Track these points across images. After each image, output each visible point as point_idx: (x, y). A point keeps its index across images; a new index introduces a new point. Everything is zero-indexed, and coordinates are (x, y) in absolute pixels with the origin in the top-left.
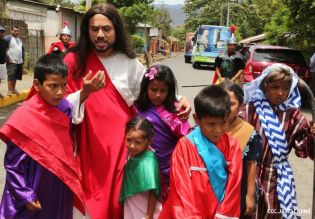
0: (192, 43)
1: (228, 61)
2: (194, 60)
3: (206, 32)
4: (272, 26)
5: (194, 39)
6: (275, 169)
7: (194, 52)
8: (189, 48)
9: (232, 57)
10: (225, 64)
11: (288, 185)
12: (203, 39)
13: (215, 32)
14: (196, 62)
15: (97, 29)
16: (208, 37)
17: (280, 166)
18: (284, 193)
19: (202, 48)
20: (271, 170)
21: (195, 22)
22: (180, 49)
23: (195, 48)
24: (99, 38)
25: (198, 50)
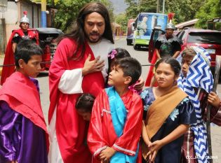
0: (133, 28)
1: (166, 43)
2: (135, 43)
3: (145, 19)
4: (202, 13)
5: (135, 25)
6: (193, 131)
7: (134, 36)
8: (130, 32)
9: (170, 41)
10: (164, 47)
11: (204, 144)
12: (142, 24)
13: (153, 19)
14: (137, 45)
15: (92, 24)
16: (147, 23)
17: (197, 129)
18: (200, 151)
19: (141, 32)
20: (189, 132)
21: (135, 10)
22: (123, 34)
23: (135, 32)
24: (94, 32)
25: (138, 34)
